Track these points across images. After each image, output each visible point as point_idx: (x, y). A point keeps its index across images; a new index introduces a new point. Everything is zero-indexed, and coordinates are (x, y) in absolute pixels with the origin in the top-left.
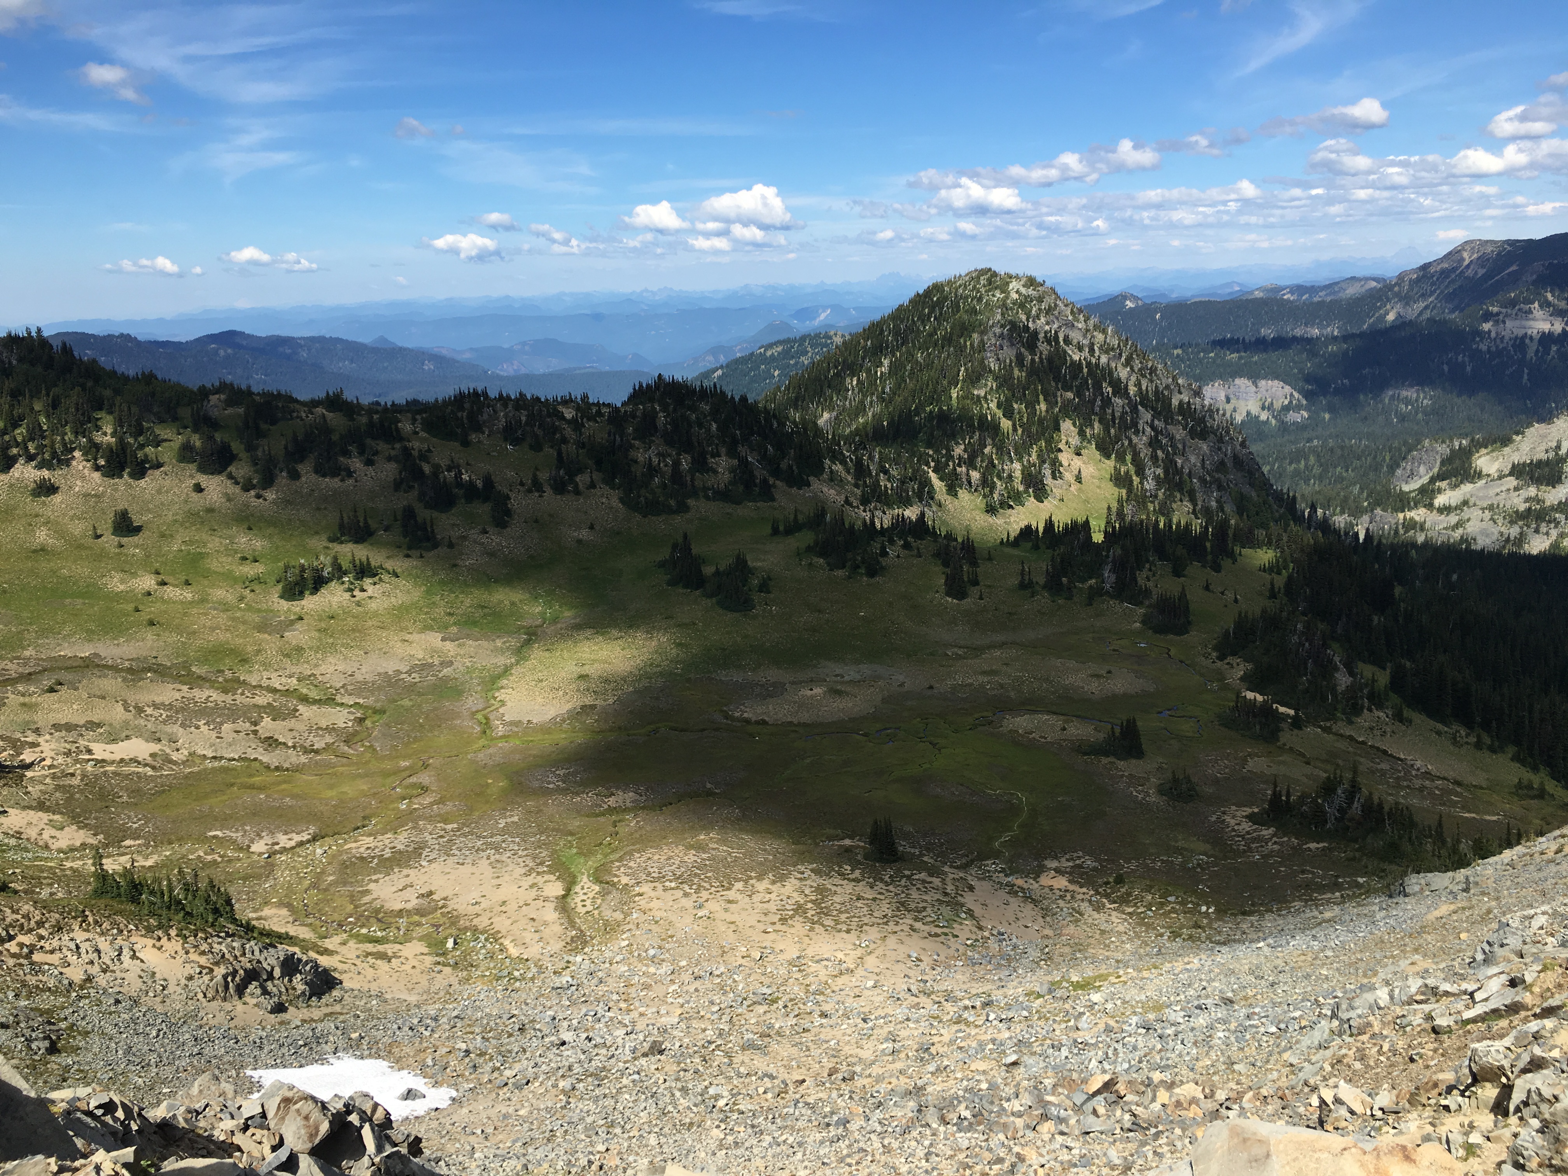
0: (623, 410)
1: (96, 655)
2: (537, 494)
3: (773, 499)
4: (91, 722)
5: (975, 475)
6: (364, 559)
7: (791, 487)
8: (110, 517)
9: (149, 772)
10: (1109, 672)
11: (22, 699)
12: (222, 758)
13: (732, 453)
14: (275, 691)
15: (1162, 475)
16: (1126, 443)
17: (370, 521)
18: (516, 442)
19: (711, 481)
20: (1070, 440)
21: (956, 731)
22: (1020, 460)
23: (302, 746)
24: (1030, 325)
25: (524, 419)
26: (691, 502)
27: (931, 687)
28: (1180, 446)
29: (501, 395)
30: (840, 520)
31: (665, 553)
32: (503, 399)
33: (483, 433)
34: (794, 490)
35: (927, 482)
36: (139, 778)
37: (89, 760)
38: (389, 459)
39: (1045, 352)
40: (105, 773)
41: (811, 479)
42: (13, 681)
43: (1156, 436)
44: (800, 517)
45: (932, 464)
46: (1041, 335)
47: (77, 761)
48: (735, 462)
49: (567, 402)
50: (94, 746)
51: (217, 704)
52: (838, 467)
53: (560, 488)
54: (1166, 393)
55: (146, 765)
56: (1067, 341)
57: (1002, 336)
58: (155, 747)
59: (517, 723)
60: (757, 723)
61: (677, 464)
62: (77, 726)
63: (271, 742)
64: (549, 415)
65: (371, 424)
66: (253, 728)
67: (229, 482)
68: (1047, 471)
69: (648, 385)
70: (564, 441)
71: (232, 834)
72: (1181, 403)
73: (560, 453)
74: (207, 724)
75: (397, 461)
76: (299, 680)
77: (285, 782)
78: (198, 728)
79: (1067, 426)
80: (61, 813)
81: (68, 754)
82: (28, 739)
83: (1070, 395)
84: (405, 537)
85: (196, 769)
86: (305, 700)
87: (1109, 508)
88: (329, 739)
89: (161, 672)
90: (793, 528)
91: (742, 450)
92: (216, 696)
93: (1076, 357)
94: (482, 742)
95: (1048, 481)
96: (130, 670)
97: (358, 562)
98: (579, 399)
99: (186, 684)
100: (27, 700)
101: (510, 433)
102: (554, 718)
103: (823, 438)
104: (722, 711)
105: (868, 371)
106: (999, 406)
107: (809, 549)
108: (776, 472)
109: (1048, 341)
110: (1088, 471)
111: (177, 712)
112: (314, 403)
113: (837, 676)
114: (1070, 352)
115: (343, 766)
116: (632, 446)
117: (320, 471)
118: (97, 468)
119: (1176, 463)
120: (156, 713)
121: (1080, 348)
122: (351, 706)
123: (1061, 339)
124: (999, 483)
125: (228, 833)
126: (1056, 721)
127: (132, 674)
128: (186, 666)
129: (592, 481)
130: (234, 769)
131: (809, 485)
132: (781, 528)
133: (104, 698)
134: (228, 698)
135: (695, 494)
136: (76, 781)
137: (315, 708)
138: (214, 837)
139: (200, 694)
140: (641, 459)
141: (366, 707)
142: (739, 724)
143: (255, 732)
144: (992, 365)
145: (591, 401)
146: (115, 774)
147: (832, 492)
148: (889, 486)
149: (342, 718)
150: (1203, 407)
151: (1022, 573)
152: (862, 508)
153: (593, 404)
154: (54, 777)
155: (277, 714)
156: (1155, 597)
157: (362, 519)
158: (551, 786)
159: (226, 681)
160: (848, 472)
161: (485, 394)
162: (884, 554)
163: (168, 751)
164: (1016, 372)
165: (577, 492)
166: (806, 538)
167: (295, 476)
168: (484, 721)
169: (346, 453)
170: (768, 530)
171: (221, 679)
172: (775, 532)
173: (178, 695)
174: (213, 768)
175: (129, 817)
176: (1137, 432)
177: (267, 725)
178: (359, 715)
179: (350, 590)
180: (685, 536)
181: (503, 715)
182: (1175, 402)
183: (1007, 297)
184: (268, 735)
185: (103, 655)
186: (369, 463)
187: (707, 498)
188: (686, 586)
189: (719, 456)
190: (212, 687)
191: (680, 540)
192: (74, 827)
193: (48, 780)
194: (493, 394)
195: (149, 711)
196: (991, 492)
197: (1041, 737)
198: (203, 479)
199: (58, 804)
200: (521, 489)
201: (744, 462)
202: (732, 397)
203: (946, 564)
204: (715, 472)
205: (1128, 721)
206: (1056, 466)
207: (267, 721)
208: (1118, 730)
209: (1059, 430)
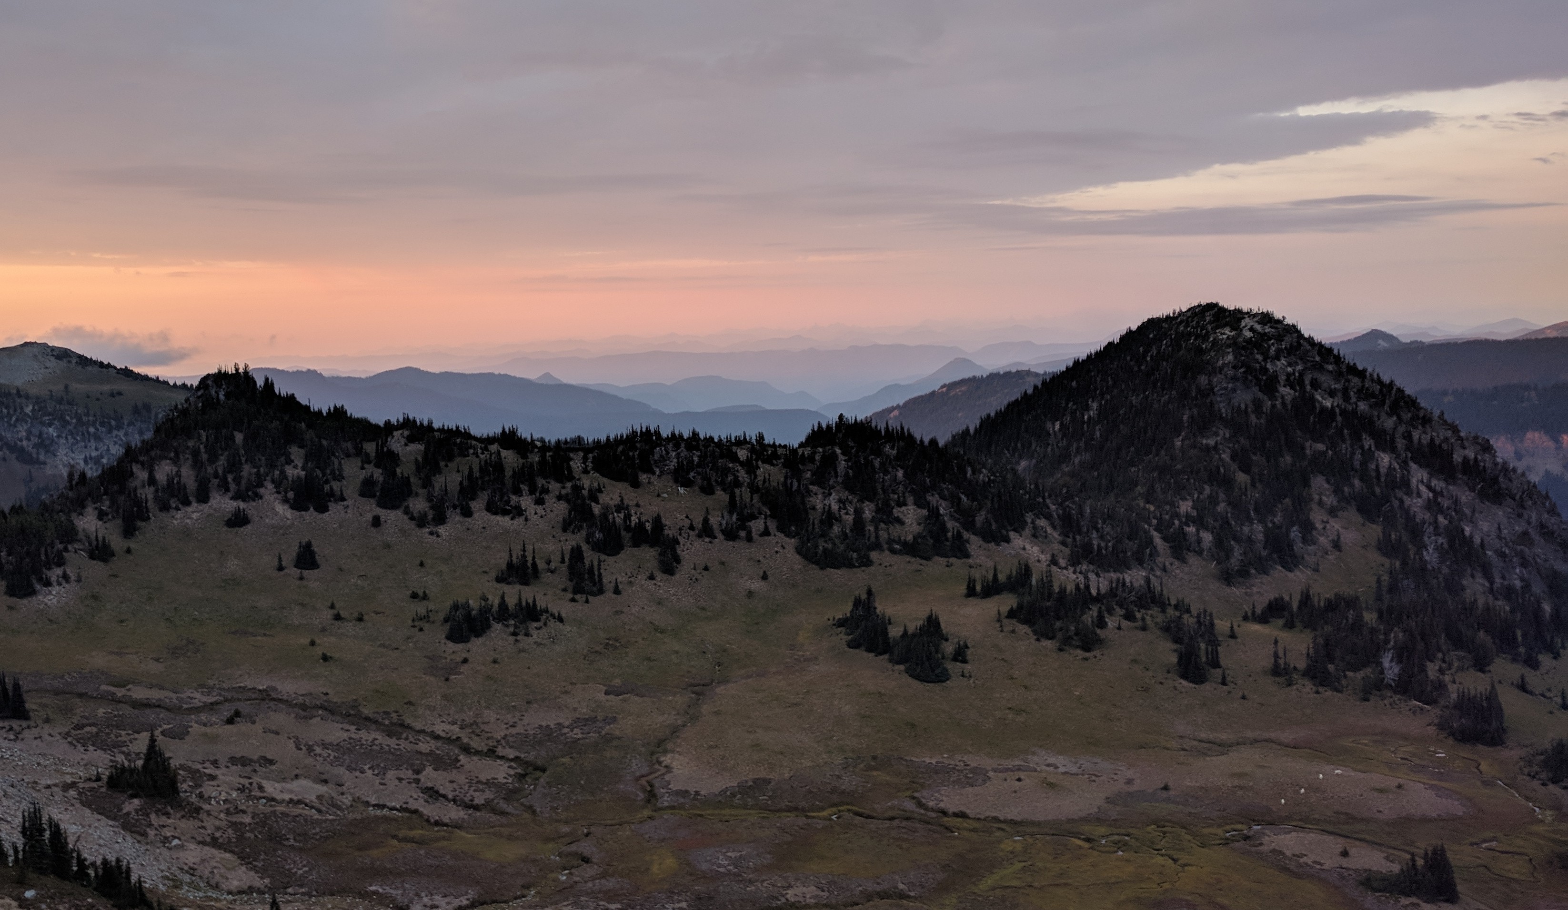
0: (800, 451)
1: (274, 689)
2: (707, 540)
3: (967, 556)
4: (265, 758)
5: (1207, 537)
6: (530, 601)
7: (989, 542)
8: (295, 549)
9: (317, 816)
10: (1399, 786)
11: (203, 729)
12: (384, 806)
13: (920, 503)
14: (437, 737)
15: (1446, 546)
16: (1396, 503)
17: (538, 561)
18: (687, 484)
19: (896, 531)
20: (1324, 498)
21: (1203, 846)
22: (1262, 521)
23: (462, 801)
24: (1269, 366)
25: (696, 459)
26: (874, 555)
27: (1166, 788)
28: (1467, 511)
29: (673, 434)
30: (1046, 583)
31: (845, 609)
32: (676, 439)
33: (654, 473)
34: (992, 545)
35: (1150, 541)
36: (306, 820)
37: (261, 798)
38: (559, 498)
39: (1288, 399)
40: (274, 813)
41: (1012, 534)
42: (196, 710)
43: (1435, 498)
44: (1002, 577)
45: (1155, 522)
46: (1282, 378)
47: (249, 798)
48: (925, 512)
49: (741, 442)
50: (264, 783)
51: (382, 748)
52: (1042, 522)
53: (730, 535)
54: (1445, 446)
55: (312, 807)
56: (1315, 384)
57: (1234, 379)
58: (322, 789)
59: (685, 793)
60: (956, 815)
61: (858, 513)
62: (251, 760)
63: (432, 794)
64: (722, 456)
65: (543, 461)
66: (415, 776)
67: (406, 517)
68: (1295, 533)
69: (828, 426)
70: (737, 483)
71: (392, 891)
72: (1465, 459)
73: (732, 497)
74: (371, 768)
75: (568, 501)
76: (462, 728)
77: (444, 838)
78: (362, 772)
79: (1319, 483)
80: (232, 852)
81: (242, 789)
82: (207, 771)
83: (1320, 447)
84: (571, 580)
85: (359, 817)
86: (467, 750)
87: (1379, 581)
88: (489, 795)
89: (331, 710)
90: (991, 589)
91: (933, 499)
92: (381, 738)
93: (1328, 403)
94: (646, 813)
95: (1298, 547)
96: (304, 707)
97: (524, 604)
98: (754, 441)
99: (353, 724)
100: (208, 730)
101: (681, 477)
102: (724, 791)
103: (1024, 488)
104: (914, 798)
105: (1073, 413)
106: (1233, 458)
107: (1012, 614)
108: (969, 525)
109: (1290, 383)
110: (1349, 537)
111: (344, 754)
112: (488, 441)
113: (1049, 765)
114: (1318, 397)
115: (501, 826)
116: (809, 492)
117: (491, 508)
118: (286, 501)
119: (1463, 530)
120: (325, 753)
121: (1332, 394)
122: (512, 760)
123: (1307, 382)
124: (1236, 547)
125: (388, 890)
126: (1335, 844)
127: (304, 710)
128: (355, 705)
129: (766, 528)
130: (395, 820)
131: (1008, 540)
132: (978, 588)
133: (277, 733)
134: (392, 742)
135: (877, 546)
136: (247, 819)
137: (475, 758)
138: (375, 893)
139: (367, 736)
140: (819, 506)
141: (526, 763)
142: (933, 815)
143: (417, 781)
144: (1223, 410)
145: (766, 442)
146: (285, 815)
147: (1036, 549)
148: (1103, 544)
149: (501, 772)
150: (1496, 464)
151: (1276, 656)
152: (1071, 569)
153: (769, 445)
154: (228, 812)
155: (440, 763)
156: (1454, 696)
157: (530, 559)
158: (722, 870)
159: (391, 723)
160: (1054, 527)
161: (657, 433)
162: (1102, 624)
163: (334, 794)
164: (1253, 418)
165: (749, 539)
166: (1007, 602)
167: (467, 513)
168: (649, 788)
169: (518, 492)
170: (963, 589)
171: (387, 722)
172: (971, 592)
173: (345, 735)
174: (376, 816)
175: (295, 862)
176: (1409, 493)
177: (430, 776)
178: (519, 771)
179: (514, 634)
180: (870, 593)
181: (669, 783)
182: (1457, 457)
183: (1240, 334)
184: (429, 785)
185: (279, 688)
186: (540, 502)
187: (893, 551)
188: (869, 650)
189: (905, 505)
190: (378, 730)
191: (864, 597)
192: (244, 868)
193: (222, 816)
194: (665, 433)
195: (318, 750)
196: (1228, 558)
197: (1315, 862)
198: (382, 513)
199: (229, 841)
200: (691, 533)
201: (934, 514)
202: (922, 441)
203: (1177, 640)
204: (901, 522)
205: (1435, 852)
206: (1307, 527)
207: (429, 770)
208: (1420, 862)
209: (1309, 487)
